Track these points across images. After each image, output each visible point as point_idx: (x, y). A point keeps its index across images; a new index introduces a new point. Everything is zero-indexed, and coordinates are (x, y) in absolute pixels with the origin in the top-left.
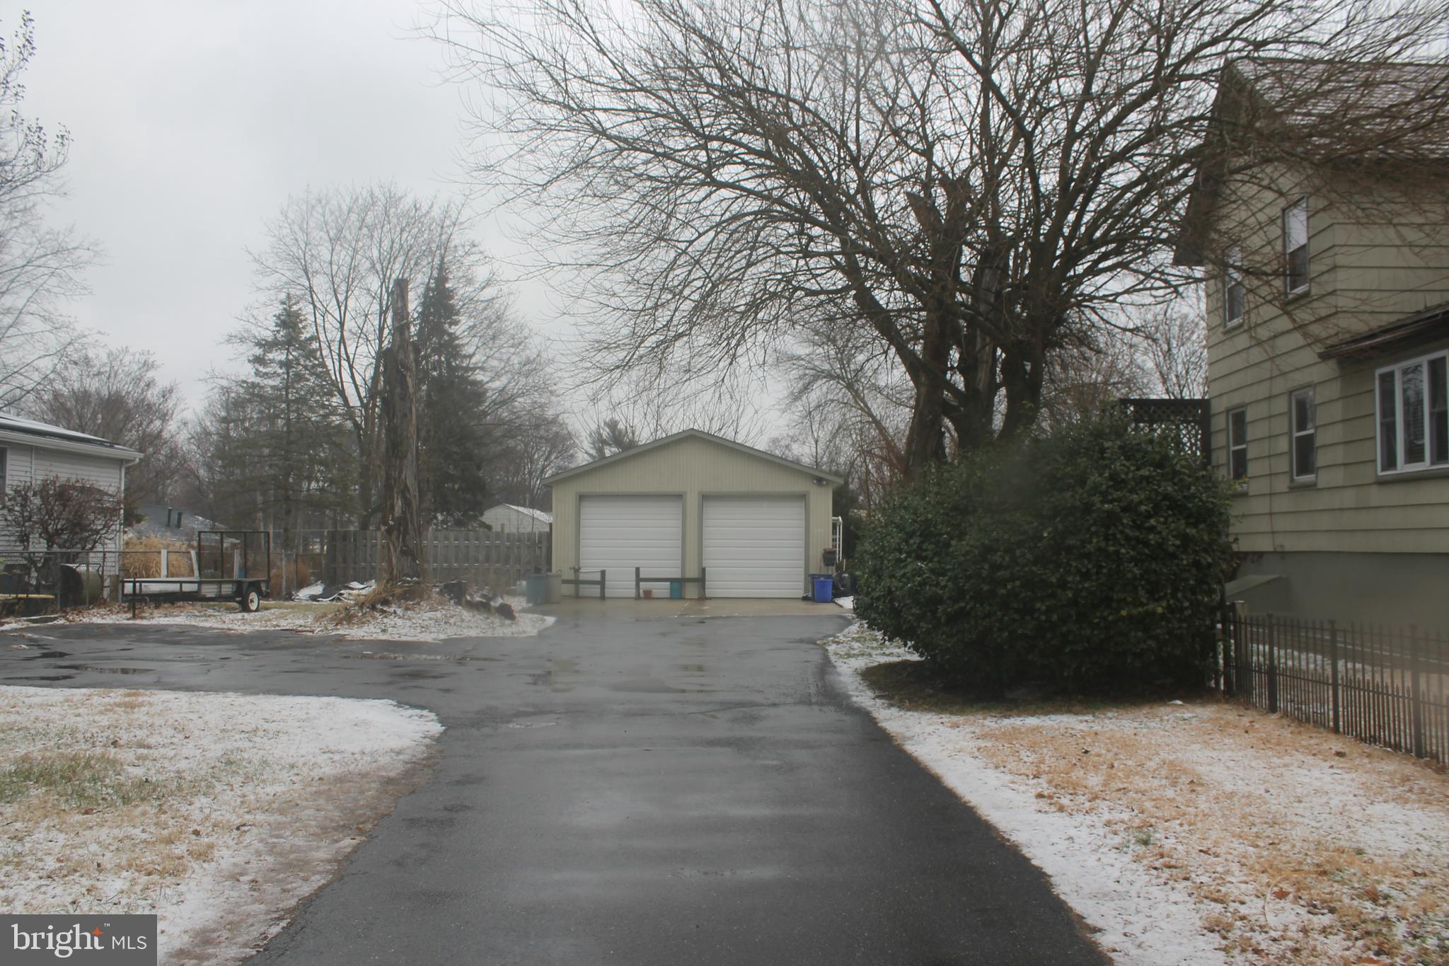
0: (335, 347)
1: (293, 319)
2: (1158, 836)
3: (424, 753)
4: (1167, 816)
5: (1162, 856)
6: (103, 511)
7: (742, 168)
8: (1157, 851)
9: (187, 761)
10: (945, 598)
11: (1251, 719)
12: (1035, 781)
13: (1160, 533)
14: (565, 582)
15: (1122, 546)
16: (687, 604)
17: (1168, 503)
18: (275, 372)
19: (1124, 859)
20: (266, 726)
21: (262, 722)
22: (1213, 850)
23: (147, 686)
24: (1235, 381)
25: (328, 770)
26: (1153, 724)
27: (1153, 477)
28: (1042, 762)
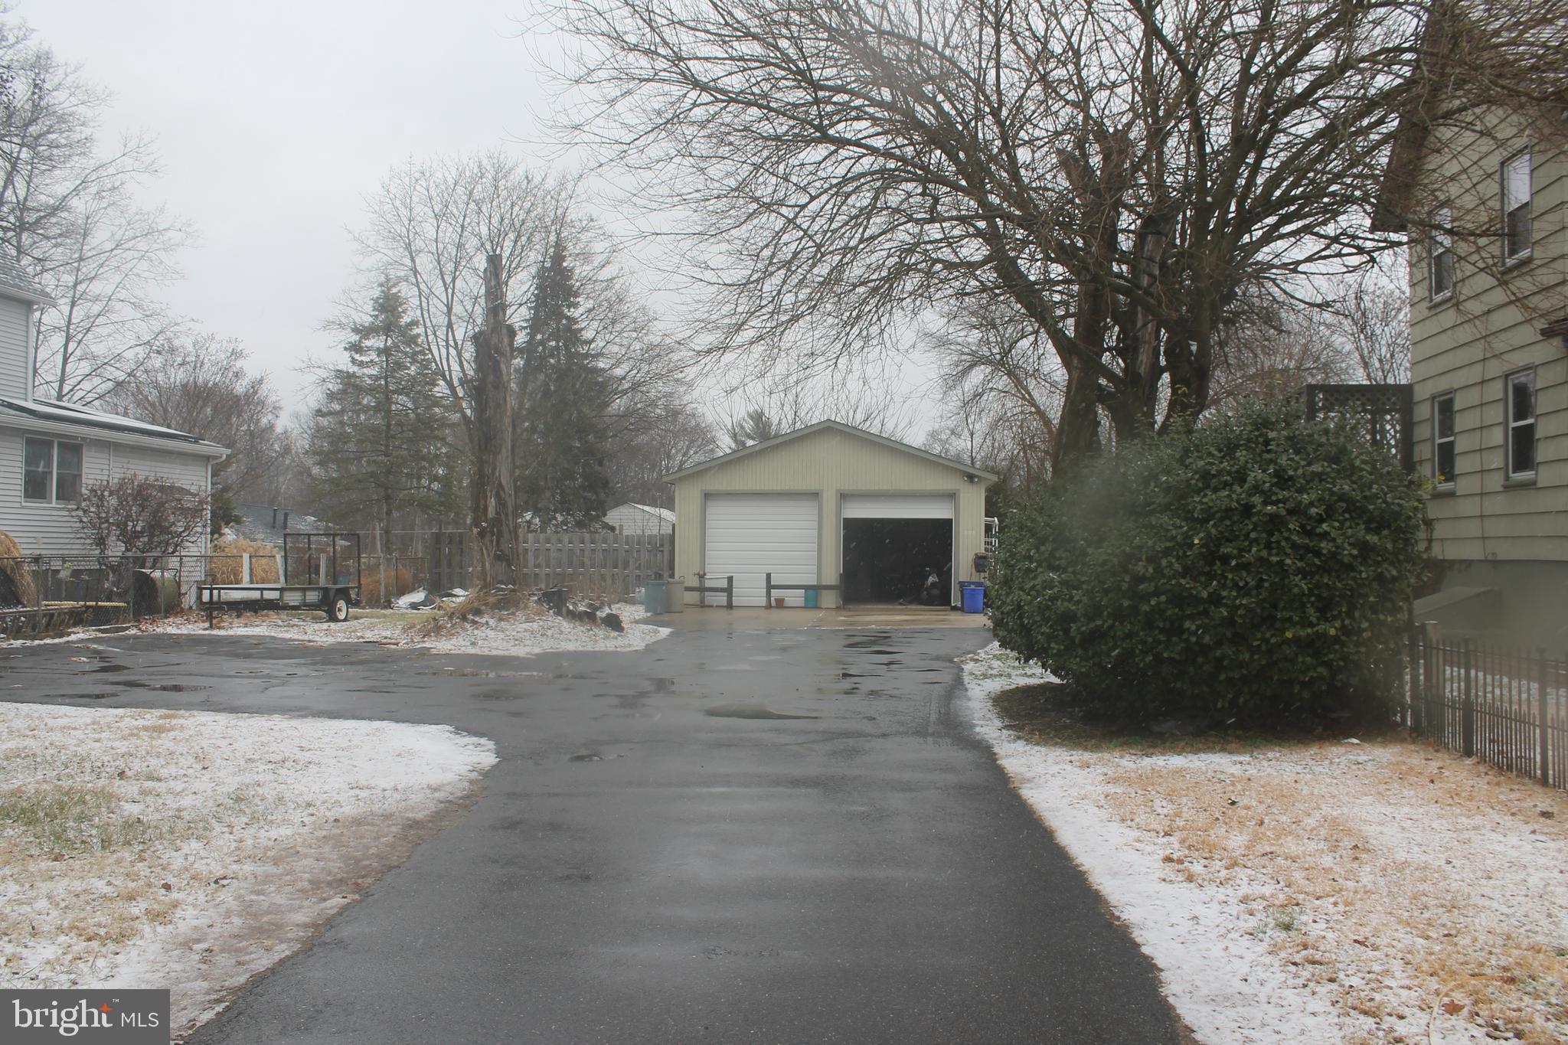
0: (441, 333)
1: (392, 302)
2: (1304, 918)
3: (464, 790)
4: (1319, 891)
5: (1305, 947)
6: (185, 512)
7: (867, 123)
8: (1299, 939)
9: (194, 797)
10: (1079, 615)
11: (1440, 764)
12: (1165, 840)
13: (1334, 540)
14: (688, 589)
15: (1287, 555)
16: (821, 614)
17: (1344, 505)
18: (372, 361)
19: (1257, 949)
20: (299, 755)
21: (296, 750)
22: (1372, 940)
23: (190, 706)
24: (1442, 364)
25: (348, 810)
26: (1320, 769)
27: (1327, 474)
28: (1178, 815)
